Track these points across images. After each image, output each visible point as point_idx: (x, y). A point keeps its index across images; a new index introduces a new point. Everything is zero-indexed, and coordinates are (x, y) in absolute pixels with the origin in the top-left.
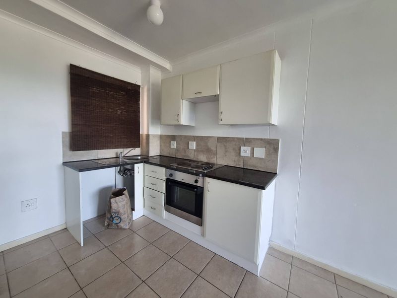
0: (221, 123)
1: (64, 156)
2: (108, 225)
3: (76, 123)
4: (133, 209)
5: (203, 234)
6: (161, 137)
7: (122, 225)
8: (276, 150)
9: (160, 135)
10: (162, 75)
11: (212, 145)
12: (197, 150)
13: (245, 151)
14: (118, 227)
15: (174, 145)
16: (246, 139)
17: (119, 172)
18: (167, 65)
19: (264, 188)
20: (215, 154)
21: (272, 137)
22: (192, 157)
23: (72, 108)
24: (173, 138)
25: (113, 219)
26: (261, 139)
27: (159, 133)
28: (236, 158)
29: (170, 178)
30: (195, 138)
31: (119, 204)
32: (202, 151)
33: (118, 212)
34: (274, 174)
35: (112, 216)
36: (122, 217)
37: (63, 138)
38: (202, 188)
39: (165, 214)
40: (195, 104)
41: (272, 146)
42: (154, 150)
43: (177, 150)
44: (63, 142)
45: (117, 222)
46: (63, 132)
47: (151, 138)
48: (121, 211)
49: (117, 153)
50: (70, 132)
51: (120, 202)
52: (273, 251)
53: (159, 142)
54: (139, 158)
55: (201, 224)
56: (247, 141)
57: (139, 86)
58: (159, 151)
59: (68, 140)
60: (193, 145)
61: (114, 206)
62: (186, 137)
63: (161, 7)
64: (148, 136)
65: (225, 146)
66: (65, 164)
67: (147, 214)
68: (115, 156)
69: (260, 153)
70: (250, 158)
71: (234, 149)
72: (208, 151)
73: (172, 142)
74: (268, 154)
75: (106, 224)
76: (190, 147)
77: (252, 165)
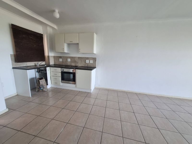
0: (80, 52)
1: (12, 65)
2: (38, 91)
3: (17, 50)
4: (47, 85)
5: (76, 87)
6: (54, 57)
7: (44, 90)
8: (96, 61)
9: (54, 56)
10: (52, 30)
11: (77, 60)
12: (71, 62)
13: (87, 61)
14: (43, 90)
15: (61, 60)
16: (87, 57)
17: (37, 72)
18: (55, 27)
19: (92, 70)
20: (78, 63)
21: (94, 57)
22: (69, 64)
23: (15, 44)
24: (60, 57)
25: (40, 88)
26: (92, 58)
27: (53, 56)
28: (85, 64)
29: (63, 71)
30: (70, 57)
31: (42, 82)
32: (73, 62)
33: (42, 85)
34: (95, 68)
35: (40, 87)
36: (44, 87)
37: (11, 57)
38: (75, 73)
39: (61, 84)
40: (69, 45)
41: (95, 59)
42: (52, 62)
43: (62, 62)
44: (11, 59)
45: (42, 89)
46: (11, 55)
47: (50, 57)
48: (44, 84)
49: (35, 64)
50: (14, 55)
51: (43, 81)
52: (95, 88)
53: (53, 59)
54: (46, 65)
55: (75, 84)
56: (87, 58)
57: (42, 35)
58: (54, 63)
59: (13, 58)
60: (69, 60)
61: (41, 83)
62: (66, 57)
63: (58, 12)
64: (48, 57)
65: (81, 60)
66: (13, 68)
67: (53, 86)
68: (34, 65)
69: (91, 62)
70: (89, 63)
71: (84, 61)
72: (75, 62)
73: (60, 59)
74: (94, 62)
75: (37, 90)
76: (68, 61)
77: (89, 65)
